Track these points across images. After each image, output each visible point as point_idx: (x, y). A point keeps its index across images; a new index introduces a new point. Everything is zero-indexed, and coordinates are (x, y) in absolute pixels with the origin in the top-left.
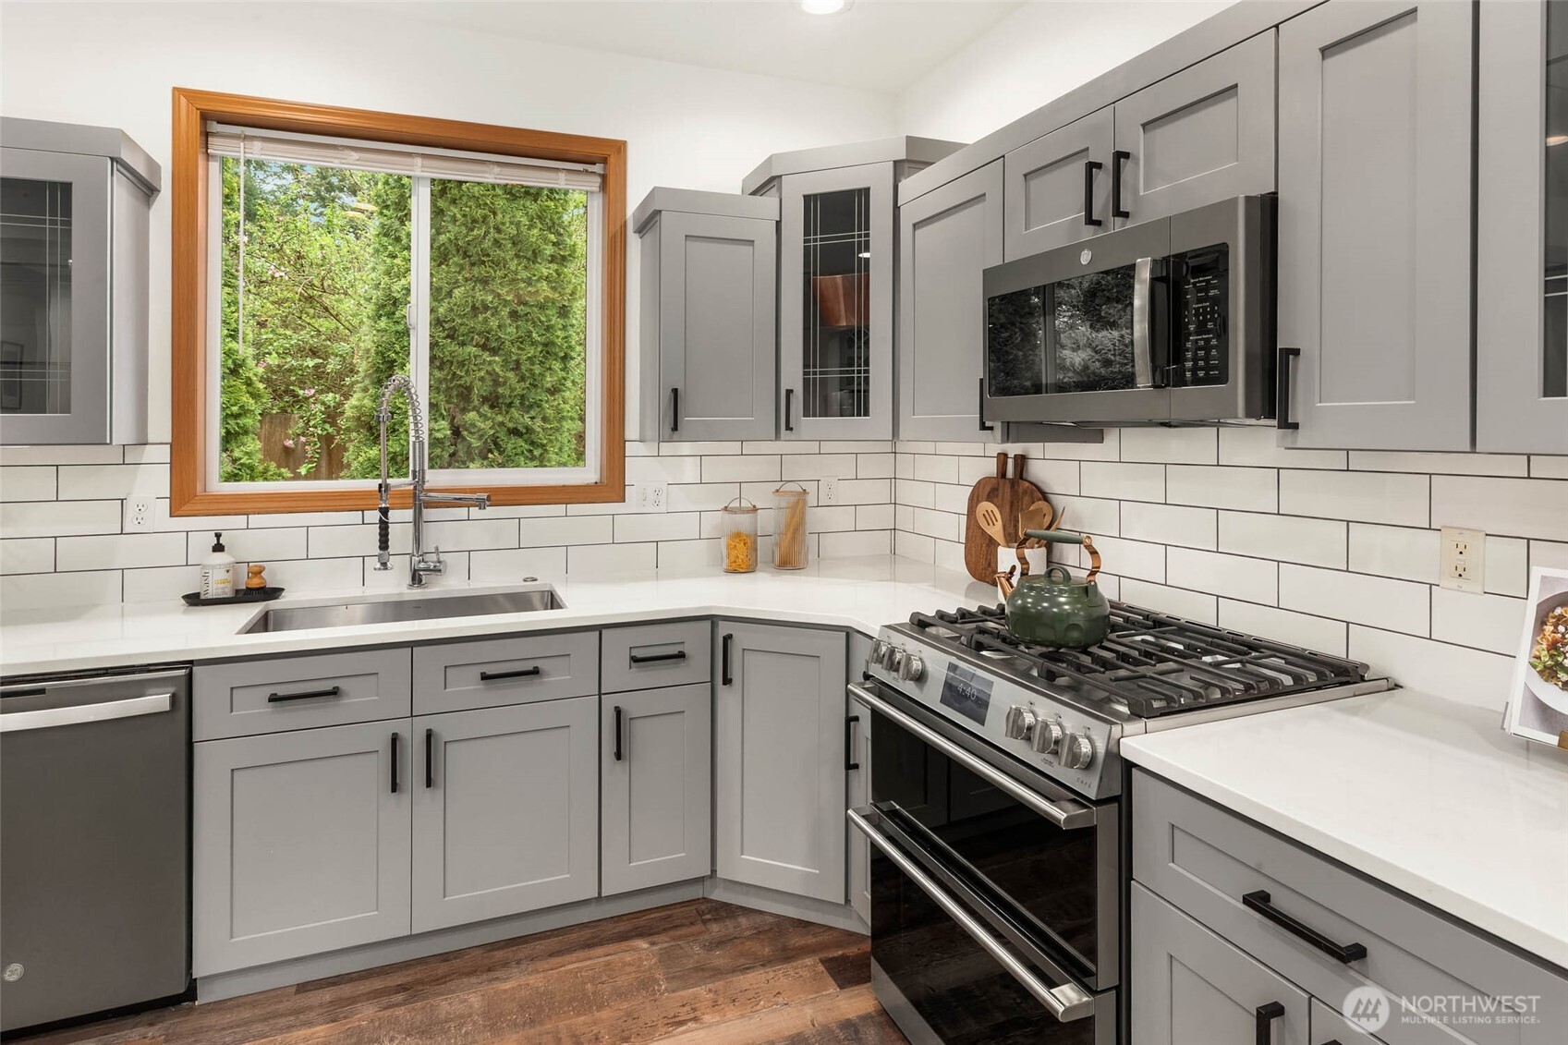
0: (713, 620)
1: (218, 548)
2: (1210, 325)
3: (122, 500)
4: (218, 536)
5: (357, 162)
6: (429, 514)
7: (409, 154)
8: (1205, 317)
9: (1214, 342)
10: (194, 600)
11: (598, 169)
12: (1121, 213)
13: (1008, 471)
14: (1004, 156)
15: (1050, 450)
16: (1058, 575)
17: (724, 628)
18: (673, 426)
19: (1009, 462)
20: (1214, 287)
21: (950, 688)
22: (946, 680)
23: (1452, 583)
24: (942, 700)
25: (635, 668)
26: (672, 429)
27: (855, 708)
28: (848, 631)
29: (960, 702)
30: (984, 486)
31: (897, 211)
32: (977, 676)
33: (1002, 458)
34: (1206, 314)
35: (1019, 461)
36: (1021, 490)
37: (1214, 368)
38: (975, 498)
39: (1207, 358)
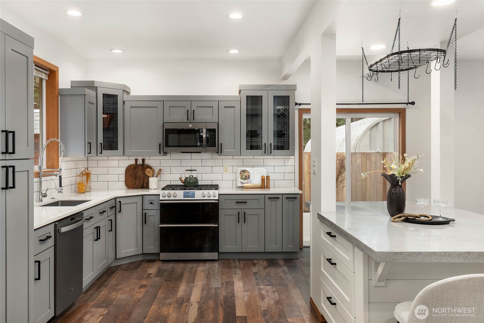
0: (115, 199)
9: (214, 141)
11: (48, 73)
12: (194, 120)
13: (138, 163)
14: (163, 101)
15: (152, 158)
16: (191, 176)
17: (118, 200)
18: (89, 153)
19: (138, 161)
20: (214, 134)
21: (185, 195)
22: (184, 194)
23: (225, 172)
24: (184, 197)
25: (110, 210)
26: (88, 153)
27: (144, 211)
28: (143, 196)
29: (188, 196)
30: (131, 166)
31: (124, 102)
32: (191, 192)
33: (136, 160)
34: (212, 138)
35: (143, 160)
36: (145, 167)
37: (214, 145)
38: (128, 170)
39: (213, 144)
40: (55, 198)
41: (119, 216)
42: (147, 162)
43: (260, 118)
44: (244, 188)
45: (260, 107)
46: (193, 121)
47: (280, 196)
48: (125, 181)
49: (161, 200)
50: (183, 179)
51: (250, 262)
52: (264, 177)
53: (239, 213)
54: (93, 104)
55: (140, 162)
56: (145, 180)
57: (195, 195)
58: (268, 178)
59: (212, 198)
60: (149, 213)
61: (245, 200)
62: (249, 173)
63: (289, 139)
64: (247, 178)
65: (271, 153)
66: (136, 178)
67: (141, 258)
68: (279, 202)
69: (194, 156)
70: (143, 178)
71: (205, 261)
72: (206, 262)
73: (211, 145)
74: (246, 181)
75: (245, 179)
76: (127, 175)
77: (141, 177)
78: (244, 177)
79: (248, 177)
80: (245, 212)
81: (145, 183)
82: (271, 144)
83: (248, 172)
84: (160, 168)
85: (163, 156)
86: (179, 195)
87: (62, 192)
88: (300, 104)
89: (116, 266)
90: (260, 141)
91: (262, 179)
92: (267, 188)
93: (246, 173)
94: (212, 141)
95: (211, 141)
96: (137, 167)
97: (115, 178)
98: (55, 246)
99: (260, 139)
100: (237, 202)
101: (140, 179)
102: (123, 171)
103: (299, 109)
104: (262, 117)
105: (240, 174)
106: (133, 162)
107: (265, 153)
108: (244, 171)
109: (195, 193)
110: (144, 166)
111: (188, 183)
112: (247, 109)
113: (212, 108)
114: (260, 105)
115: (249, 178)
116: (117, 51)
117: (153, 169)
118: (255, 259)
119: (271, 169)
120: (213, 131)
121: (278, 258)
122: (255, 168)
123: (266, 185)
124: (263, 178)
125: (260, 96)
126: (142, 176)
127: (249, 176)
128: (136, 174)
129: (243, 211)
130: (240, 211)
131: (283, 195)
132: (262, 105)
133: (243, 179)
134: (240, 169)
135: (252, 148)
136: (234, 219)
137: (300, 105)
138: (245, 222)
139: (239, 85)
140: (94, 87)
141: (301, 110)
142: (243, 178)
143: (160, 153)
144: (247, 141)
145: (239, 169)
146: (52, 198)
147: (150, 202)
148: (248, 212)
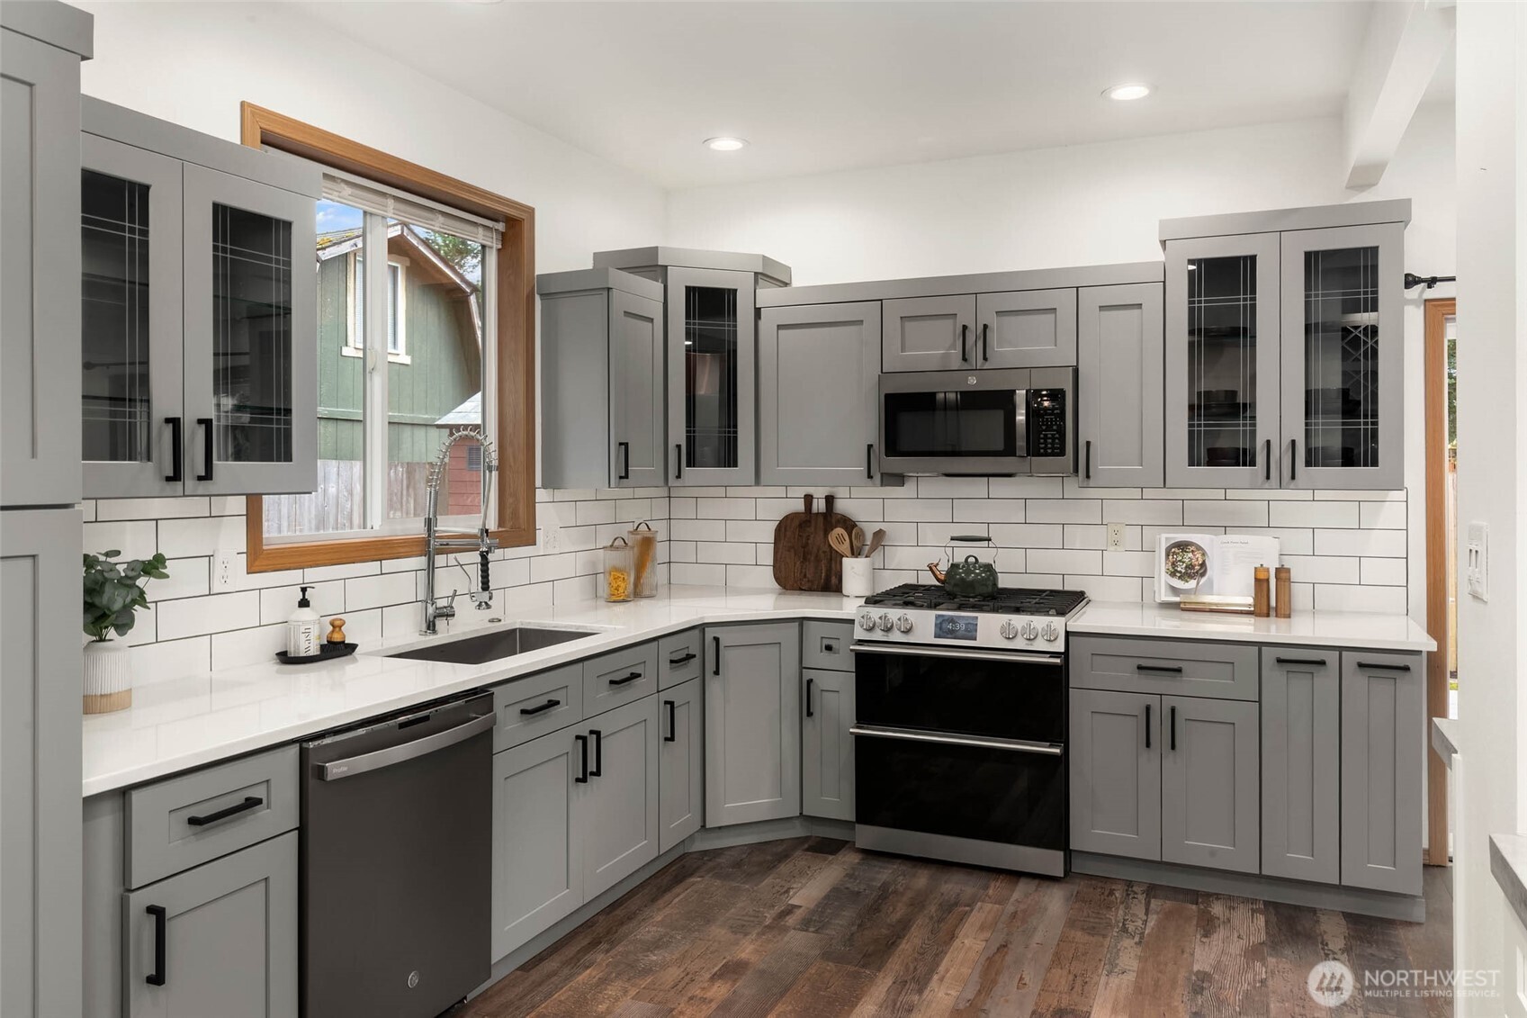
0: (702, 627)
1: (304, 603)
2: (1055, 427)
3: (209, 556)
4: (304, 590)
5: (350, 198)
6: (440, 560)
7: (384, 194)
8: (1051, 423)
9: (1057, 436)
10: (285, 658)
11: (501, 226)
12: (985, 359)
13: (815, 509)
14: (881, 300)
15: (856, 492)
16: (972, 560)
17: (710, 633)
18: (623, 475)
19: (815, 501)
20: (1057, 409)
21: (941, 629)
22: (936, 625)
23: (1113, 548)
24: (937, 636)
25: (671, 669)
26: (621, 477)
27: (808, 675)
28: (802, 620)
29: (952, 634)
30: (792, 520)
31: (758, 312)
32: (963, 617)
33: (808, 499)
34: (1051, 422)
35: (830, 500)
36: (833, 521)
37: (1058, 448)
38: (783, 529)
39: (1052, 444)
40: (500, 620)
41: (714, 685)
42: (842, 506)
43: (1245, 346)
44: (1183, 610)
45: (1245, 300)
46: (983, 364)
47: (1331, 658)
48: (774, 566)
49: (861, 642)
50: (944, 567)
51: (1194, 907)
52: (1268, 570)
53: (1148, 709)
54: (651, 320)
55: (819, 506)
56: (833, 566)
57: (976, 631)
58: (1283, 575)
59: (1040, 645)
60: (823, 681)
61: (1175, 662)
62: (1203, 554)
63: (1375, 423)
64: (1198, 571)
65: (1293, 477)
66: (805, 559)
67: (797, 831)
68: (1325, 682)
69: (1000, 487)
70: (829, 557)
71: (1015, 875)
72: (1017, 882)
73: (1045, 448)
74: (1192, 584)
75: (1185, 576)
76: (781, 546)
77: (822, 555)
78: (1181, 568)
79: (1197, 568)
80: (1173, 710)
81: (833, 573)
82: (1293, 442)
83: (1199, 548)
84: (883, 526)
85: (882, 486)
86: (921, 627)
87: (488, 606)
88: (1432, 282)
89: (705, 853)
90: (1245, 431)
91: (1257, 580)
92: (1276, 616)
93: (1190, 555)
94: (1049, 434)
95: (1046, 435)
96: (810, 521)
97: (747, 554)
98: (302, 830)
99: (1245, 425)
100: (1140, 668)
101: (818, 560)
102: (767, 533)
103: (1426, 300)
104: (1254, 337)
105: (1167, 555)
106: (799, 506)
107: (1268, 477)
108: (1183, 546)
109: (979, 623)
110: (831, 518)
111: (956, 585)
112: (1191, 311)
113: (1054, 315)
114: (1245, 293)
115: (1203, 575)
116: (726, 144)
117: (861, 529)
118: (1218, 896)
119: (1301, 541)
120: (1057, 395)
121: (1323, 907)
122: (1230, 537)
123: (1273, 603)
124: (1262, 576)
125: (1245, 258)
126: (824, 552)
127: (1203, 565)
128: (807, 544)
129: (1168, 702)
130: (1154, 701)
131: (1344, 653)
132: (1254, 291)
133: (1178, 575)
134: (1166, 538)
135: (1216, 457)
136: (1130, 731)
137: (1429, 287)
138: (1173, 747)
139: (1160, 221)
140: (658, 269)
141: (1435, 306)
142: (1180, 572)
143: (870, 476)
144: (1191, 434)
145: (1164, 536)
146: (492, 621)
147: (826, 642)
148: (1186, 709)
